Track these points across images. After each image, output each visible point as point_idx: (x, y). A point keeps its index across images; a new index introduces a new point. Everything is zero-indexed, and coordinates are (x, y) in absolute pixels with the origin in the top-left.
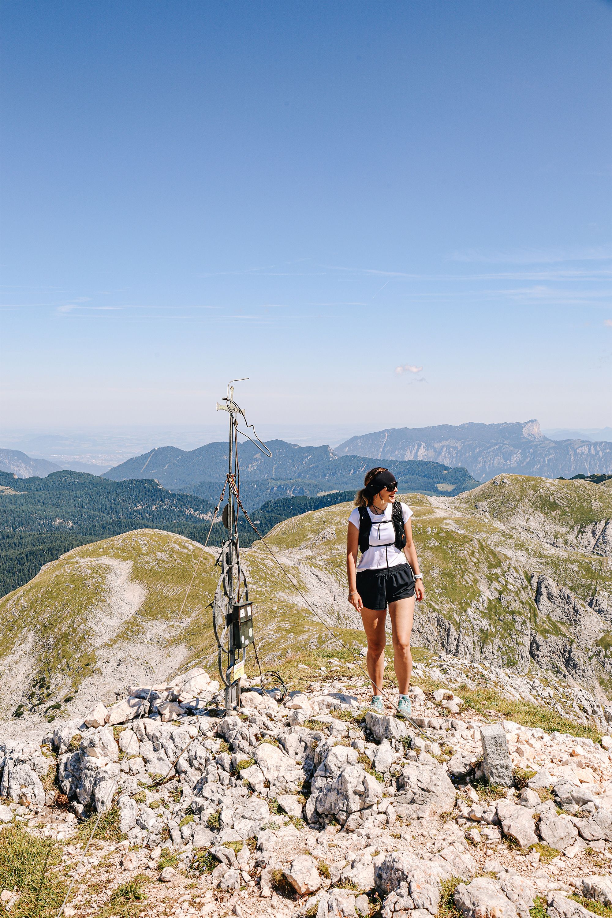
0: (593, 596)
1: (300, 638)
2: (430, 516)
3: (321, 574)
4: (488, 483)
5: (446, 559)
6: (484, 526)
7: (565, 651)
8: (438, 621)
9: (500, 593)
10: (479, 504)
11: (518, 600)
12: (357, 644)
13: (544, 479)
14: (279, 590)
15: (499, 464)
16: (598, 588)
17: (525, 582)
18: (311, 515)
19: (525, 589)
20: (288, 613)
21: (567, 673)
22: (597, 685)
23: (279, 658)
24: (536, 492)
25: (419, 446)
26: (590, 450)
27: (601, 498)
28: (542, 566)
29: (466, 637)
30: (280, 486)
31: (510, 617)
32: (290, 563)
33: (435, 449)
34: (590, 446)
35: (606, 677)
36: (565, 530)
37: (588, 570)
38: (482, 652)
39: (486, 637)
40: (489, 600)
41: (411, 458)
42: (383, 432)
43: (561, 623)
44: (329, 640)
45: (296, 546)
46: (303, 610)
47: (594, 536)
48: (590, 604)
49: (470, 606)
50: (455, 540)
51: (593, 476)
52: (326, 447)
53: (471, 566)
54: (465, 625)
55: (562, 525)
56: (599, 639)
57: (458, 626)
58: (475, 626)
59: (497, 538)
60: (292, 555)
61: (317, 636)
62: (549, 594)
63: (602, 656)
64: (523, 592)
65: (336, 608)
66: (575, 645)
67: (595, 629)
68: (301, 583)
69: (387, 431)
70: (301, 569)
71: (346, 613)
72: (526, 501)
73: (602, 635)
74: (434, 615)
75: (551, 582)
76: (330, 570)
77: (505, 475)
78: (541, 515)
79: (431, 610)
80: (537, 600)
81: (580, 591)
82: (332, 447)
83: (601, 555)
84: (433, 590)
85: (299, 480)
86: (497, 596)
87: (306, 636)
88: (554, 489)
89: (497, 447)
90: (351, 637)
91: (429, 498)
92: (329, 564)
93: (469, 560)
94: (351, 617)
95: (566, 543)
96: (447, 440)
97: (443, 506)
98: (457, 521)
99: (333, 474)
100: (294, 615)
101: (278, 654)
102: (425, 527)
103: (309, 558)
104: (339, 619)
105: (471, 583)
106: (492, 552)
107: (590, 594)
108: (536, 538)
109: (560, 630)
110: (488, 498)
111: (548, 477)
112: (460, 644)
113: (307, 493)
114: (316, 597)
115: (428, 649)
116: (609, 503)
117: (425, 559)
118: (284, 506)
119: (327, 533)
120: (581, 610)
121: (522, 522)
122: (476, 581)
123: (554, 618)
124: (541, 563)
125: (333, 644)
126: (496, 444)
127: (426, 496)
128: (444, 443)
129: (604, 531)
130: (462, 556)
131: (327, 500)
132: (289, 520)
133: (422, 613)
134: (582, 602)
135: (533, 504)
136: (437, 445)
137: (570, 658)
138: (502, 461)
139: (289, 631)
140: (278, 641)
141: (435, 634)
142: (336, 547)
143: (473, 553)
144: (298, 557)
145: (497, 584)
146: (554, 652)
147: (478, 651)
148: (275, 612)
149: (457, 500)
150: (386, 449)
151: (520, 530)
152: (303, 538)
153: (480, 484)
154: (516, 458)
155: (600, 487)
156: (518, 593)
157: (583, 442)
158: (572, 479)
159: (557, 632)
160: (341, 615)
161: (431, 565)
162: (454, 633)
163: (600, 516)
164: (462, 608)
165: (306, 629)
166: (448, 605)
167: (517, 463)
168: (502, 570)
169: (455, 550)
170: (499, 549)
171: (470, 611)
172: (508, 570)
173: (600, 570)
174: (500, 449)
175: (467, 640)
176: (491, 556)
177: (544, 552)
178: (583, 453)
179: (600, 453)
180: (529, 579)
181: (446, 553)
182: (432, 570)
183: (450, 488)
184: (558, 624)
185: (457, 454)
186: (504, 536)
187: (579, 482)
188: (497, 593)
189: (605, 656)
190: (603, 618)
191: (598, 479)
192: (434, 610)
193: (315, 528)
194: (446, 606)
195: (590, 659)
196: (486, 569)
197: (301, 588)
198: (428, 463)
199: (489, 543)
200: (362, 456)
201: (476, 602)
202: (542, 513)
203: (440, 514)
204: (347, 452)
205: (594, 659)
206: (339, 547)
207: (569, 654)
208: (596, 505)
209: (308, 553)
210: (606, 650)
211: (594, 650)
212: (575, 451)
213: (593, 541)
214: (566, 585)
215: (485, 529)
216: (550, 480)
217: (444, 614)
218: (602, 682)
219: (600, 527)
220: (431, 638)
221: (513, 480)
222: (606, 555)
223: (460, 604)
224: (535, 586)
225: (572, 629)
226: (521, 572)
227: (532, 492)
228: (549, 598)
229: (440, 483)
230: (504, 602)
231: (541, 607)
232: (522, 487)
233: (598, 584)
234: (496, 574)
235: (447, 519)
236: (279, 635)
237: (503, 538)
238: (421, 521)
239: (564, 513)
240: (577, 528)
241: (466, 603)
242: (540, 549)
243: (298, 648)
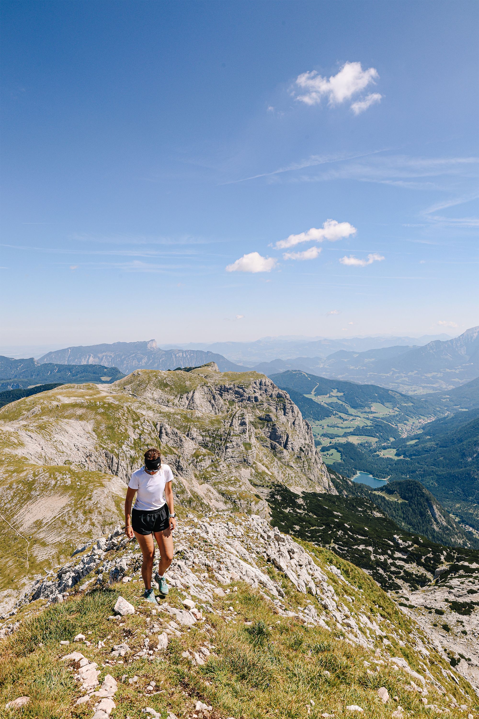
0: (189, 431)
1: (21, 475)
2: (98, 396)
3: (32, 435)
4: (131, 375)
5: (109, 419)
6: (129, 399)
7: (176, 462)
8: (106, 454)
9: (140, 435)
10: (126, 387)
11: (150, 438)
12: (58, 474)
13: (161, 371)
14: (5, 447)
15: (135, 364)
16: (191, 427)
17: (153, 427)
18: (24, 400)
19: (154, 431)
20: (12, 461)
21: (178, 474)
22: (194, 477)
23: (8, 489)
24: (156, 378)
25: (90, 356)
26: (183, 355)
27: (190, 380)
28: (162, 418)
29: (123, 462)
30: (3, 384)
31: (146, 447)
32: (12, 430)
33: (99, 358)
34: (183, 353)
35: (198, 473)
36: (173, 397)
37: (185, 418)
38: (131, 469)
39: (134, 460)
40: (134, 439)
41: (85, 363)
42: (68, 349)
43: (174, 447)
44: (40, 474)
45: (16, 419)
46: (22, 458)
47: (187, 400)
48: (188, 435)
49: (123, 443)
50: (113, 408)
51: (185, 368)
52: (32, 359)
53: (123, 422)
54: (121, 455)
55: (171, 395)
56: (193, 454)
57: (118, 456)
58: (127, 455)
59: (136, 405)
60: (13, 425)
61: (32, 472)
62: (166, 432)
63: (195, 462)
64: (152, 433)
65: (43, 454)
66: (181, 458)
67: (191, 448)
68: (20, 442)
69: (70, 348)
70: (20, 433)
71: (50, 456)
72: (152, 383)
73: (195, 451)
74: (104, 451)
75: (167, 426)
76: (39, 432)
77: (139, 370)
78: (160, 391)
79: (102, 448)
80: (160, 437)
81: (182, 429)
82: (36, 359)
83: (192, 409)
84: (102, 437)
85: (16, 379)
86: (139, 436)
87: (25, 473)
88: (166, 376)
89: (134, 355)
90: (54, 471)
91: (97, 385)
92: (38, 428)
93: (122, 418)
94: (53, 458)
95: (173, 404)
96: (106, 352)
97: (105, 389)
98: (114, 397)
99: (38, 375)
100: (16, 462)
101: (7, 487)
102: (96, 402)
103: (25, 426)
104: (46, 461)
105: (123, 431)
106: (134, 413)
107: (187, 430)
108: (157, 403)
109: (173, 451)
110: (130, 383)
111: (162, 370)
112: (119, 466)
113: (21, 387)
114: (30, 449)
115: (101, 471)
116: (194, 382)
117: (97, 420)
118: (6, 396)
119: (35, 410)
120: (183, 439)
121: (150, 395)
122: (126, 430)
123: (169, 445)
124: (161, 416)
125: (43, 476)
126: (134, 353)
127: (95, 384)
128: (104, 354)
129: (193, 397)
130: (118, 416)
131: (34, 390)
132: (10, 404)
133: (97, 451)
134: (184, 435)
135: (155, 385)
136: (100, 355)
137: (179, 466)
138: (137, 362)
139: (14, 472)
140: (6, 479)
141: (105, 462)
142: (42, 418)
143: (124, 414)
144: (18, 426)
145: (138, 430)
146: (170, 464)
147: (129, 468)
148: (3, 461)
149: (113, 385)
150: (70, 359)
151: (149, 399)
152: (20, 414)
153: (125, 376)
154: (144, 360)
155: (189, 374)
156: (150, 434)
157: (179, 350)
158: (175, 370)
159: (172, 452)
160: (47, 458)
161: (100, 423)
162: (115, 460)
163: (190, 389)
164: (120, 445)
165: (25, 469)
166: (111, 445)
167: (145, 363)
168: (141, 422)
169: (113, 413)
170: (138, 411)
171: (124, 447)
172: (144, 422)
173: (192, 417)
174: (135, 356)
175: (123, 463)
176: (134, 415)
177: (162, 410)
178: (179, 356)
179: (188, 356)
180: (155, 425)
181: (108, 416)
182: (101, 426)
183: (108, 379)
184: (172, 448)
185: (112, 360)
186: (140, 403)
187: (178, 372)
188: (138, 435)
189: (197, 462)
190: (195, 443)
191: (188, 370)
192: (104, 448)
193: (27, 407)
194: (110, 445)
195: (189, 464)
196: (132, 423)
197: (21, 444)
198: (95, 365)
199: (132, 408)
200: (55, 363)
201: (127, 441)
202: (160, 389)
203: (104, 394)
204: (46, 361)
205: (191, 464)
206: (43, 418)
207: (179, 463)
208: (188, 383)
209: (24, 423)
210: (197, 459)
211: (191, 460)
212: (176, 355)
213: (187, 402)
214: (174, 427)
215: (130, 401)
216: (164, 372)
217: (109, 450)
218: (196, 476)
219: (191, 394)
220: (102, 465)
221: (144, 373)
222: (194, 409)
223: (118, 443)
224: (159, 429)
225: (179, 450)
226: (151, 423)
227: (155, 378)
228: (166, 435)
229: (102, 376)
230: (142, 440)
231: (162, 440)
232: (149, 376)
233: (191, 425)
234: (137, 425)
235: (108, 396)
236: (7, 475)
237: (140, 405)
238: (93, 399)
239: (172, 389)
240: (179, 396)
241: (121, 442)
242: (160, 409)
243: (20, 481)
